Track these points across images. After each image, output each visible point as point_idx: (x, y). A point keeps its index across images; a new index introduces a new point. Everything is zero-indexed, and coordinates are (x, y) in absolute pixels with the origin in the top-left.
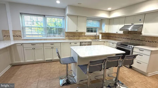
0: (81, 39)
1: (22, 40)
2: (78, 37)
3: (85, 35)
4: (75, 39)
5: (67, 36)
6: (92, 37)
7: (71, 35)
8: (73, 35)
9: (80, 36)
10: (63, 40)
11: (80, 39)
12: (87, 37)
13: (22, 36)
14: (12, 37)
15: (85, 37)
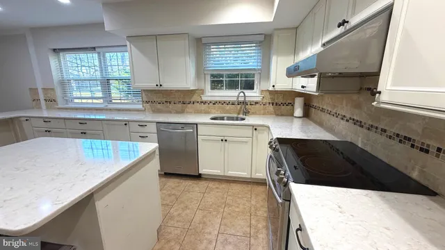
0: (191, 113)
1: (59, 109)
2: (180, 105)
3: (204, 98)
4: (171, 112)
5: (147, 102)
6: (228, 107)
7: (159, 100)
8: (164, 100)
9: (188, 101)
11: (187, 112)
12: (211, 104)
13: (59, 99)
14: (43, 102)
15: (203, 107)
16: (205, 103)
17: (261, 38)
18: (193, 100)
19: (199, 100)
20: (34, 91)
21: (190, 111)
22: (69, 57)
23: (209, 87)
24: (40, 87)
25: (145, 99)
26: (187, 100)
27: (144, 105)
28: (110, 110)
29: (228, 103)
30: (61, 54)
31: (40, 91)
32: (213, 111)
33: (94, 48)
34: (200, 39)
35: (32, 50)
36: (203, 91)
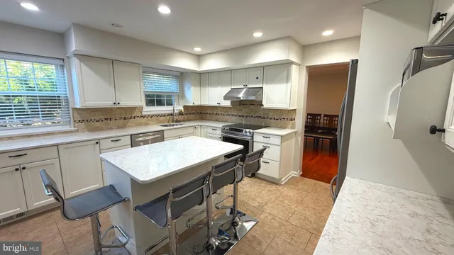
0: (133, 126)
3: (144, 114)
4: (111, 129)
5: (81, 122)
6: (161, 118)
12: (149, 118)
15: (143, 120)
16: (144, 117)
17: (178, 74)
19: (140, 115)
23: (145, 105)
25: (77, 119)
26: (128, 116)
27: (76, 125)
29: (161, 116)
32: (151, 122)
36: (141, 108)
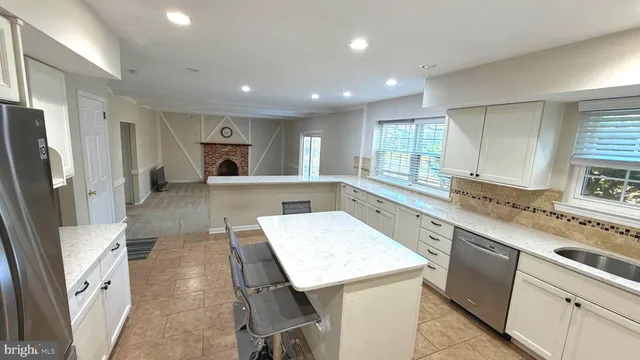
0: (526, 226)
1: (370, 179)
3: (559, 208)
4: (487, 214)
5: (457, 192)
7: (474, 193)
8: (483, 194)
9: (523, 205)
10: (441, 202)
11: (517, 222)
13: (372, 170)
14: (360, 170)
15: (554, 222)
16: (560, 216)
18: (533, 205)
19: (548, 209)
20: (357, 158)
21: (524, 221)
22: (389, 129)
23: (579, 190)
24: (361, 156)
25: (454, 188)
27: (452, 194)
28: (412, 191)
30: (384, 126)
31: (361, 161)
32: (577, 235)
33: (413, 120)
34: (575, 104)
35: (364, 120)
36: (559, 195)
